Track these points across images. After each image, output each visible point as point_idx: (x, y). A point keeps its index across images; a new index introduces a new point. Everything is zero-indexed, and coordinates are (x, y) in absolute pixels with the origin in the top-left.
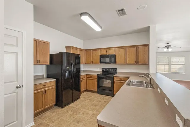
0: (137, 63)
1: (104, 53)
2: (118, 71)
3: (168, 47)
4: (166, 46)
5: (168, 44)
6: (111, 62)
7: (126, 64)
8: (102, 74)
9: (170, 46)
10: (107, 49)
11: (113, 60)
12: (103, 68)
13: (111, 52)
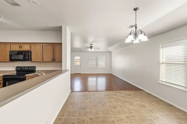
0: (54, 60)
1: (16, 48)
2: (37, 69)
3: (91, 47)
4: (90, 47)
5: (91, 45)
6: (24, 60)
7: (43, 61)
8: (16, 74)
9: (93, 47)
10: (20, 44)
11: (27, 57)
12: (17, 67)
13: (26, 48)
